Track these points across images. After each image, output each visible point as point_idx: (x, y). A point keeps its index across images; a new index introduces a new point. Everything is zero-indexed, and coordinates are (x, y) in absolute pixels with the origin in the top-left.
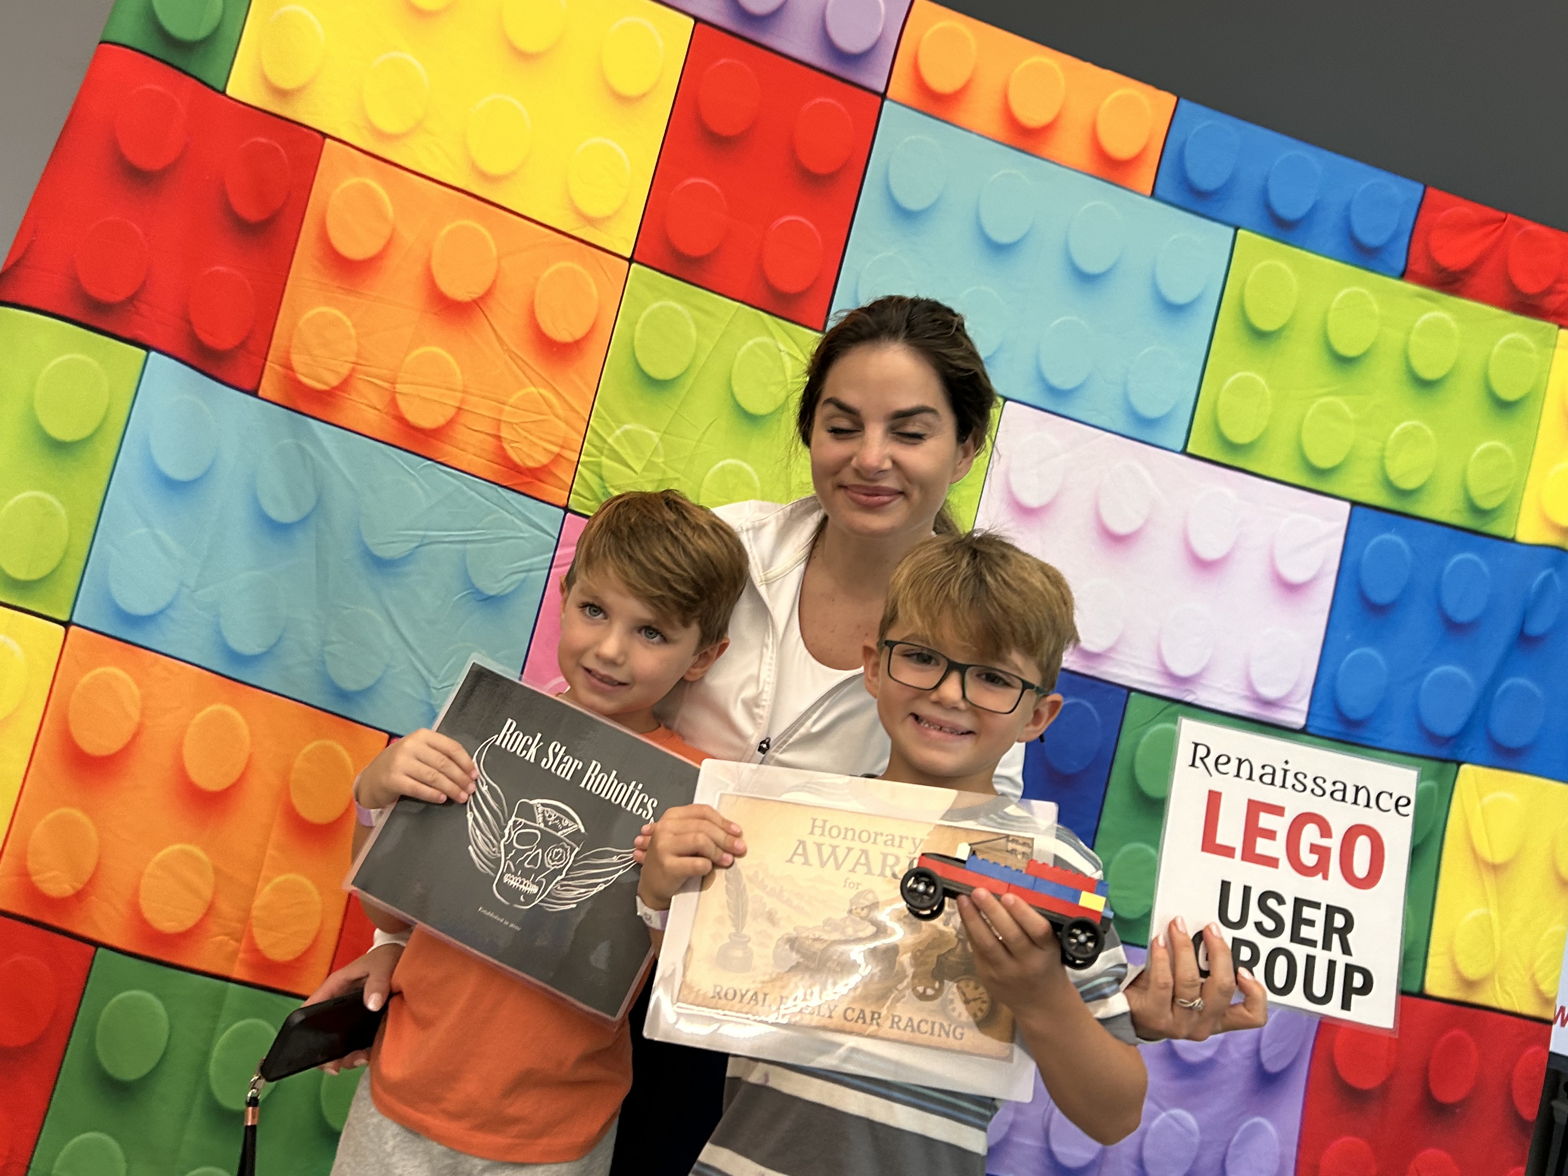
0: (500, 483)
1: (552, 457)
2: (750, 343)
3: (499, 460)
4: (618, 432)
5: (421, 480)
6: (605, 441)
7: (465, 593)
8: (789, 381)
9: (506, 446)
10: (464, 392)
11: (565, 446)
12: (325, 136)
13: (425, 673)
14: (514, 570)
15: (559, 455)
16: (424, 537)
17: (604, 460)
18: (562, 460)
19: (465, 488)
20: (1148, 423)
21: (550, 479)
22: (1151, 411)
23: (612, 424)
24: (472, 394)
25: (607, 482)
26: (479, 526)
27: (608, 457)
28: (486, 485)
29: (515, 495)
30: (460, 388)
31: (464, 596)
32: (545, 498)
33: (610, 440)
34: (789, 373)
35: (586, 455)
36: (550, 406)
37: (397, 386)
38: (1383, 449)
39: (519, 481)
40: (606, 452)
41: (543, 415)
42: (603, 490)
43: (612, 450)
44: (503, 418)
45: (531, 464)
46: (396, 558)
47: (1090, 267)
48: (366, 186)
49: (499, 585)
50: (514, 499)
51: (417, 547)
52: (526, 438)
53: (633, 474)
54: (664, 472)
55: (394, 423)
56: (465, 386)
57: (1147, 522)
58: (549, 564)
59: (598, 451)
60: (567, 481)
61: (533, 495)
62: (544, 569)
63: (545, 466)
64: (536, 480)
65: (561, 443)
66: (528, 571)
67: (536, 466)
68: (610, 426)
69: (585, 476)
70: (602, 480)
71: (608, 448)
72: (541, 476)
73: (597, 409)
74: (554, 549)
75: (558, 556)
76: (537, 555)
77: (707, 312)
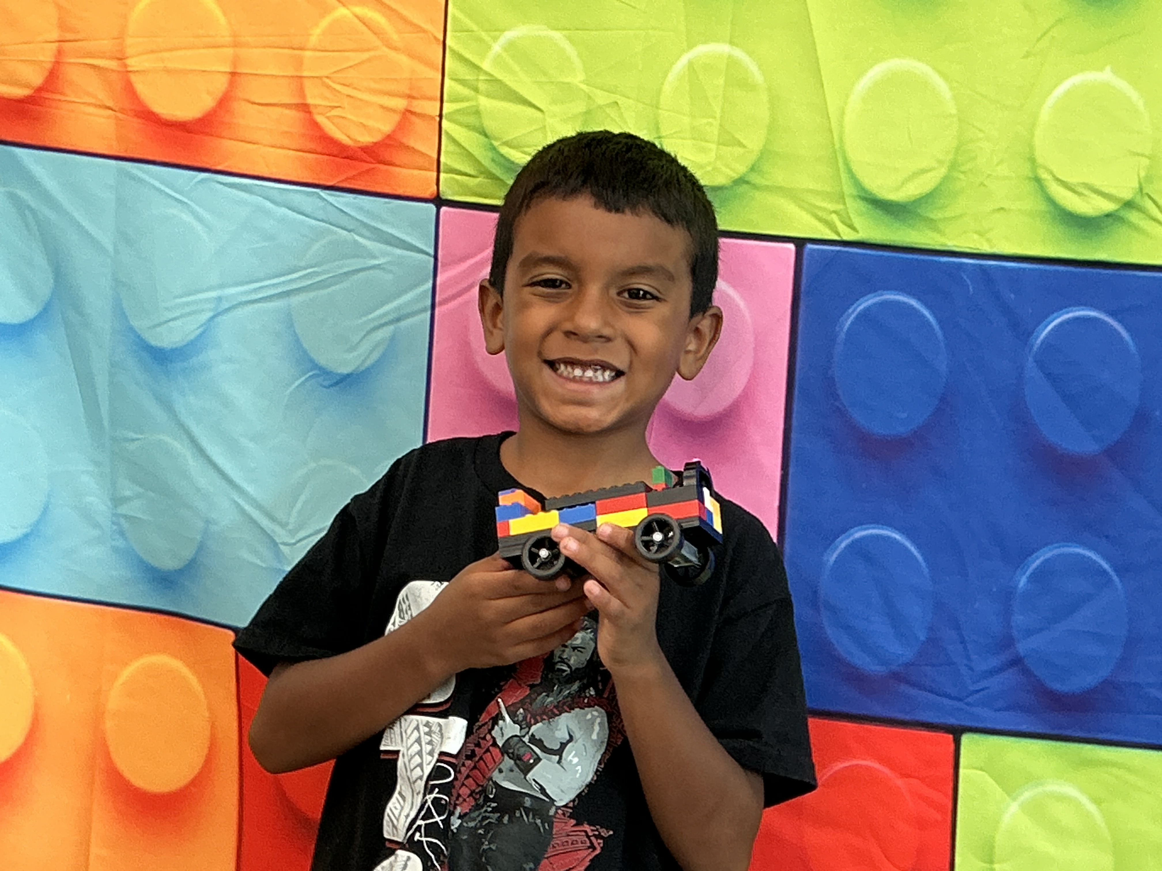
0: (322, 182)
1: (396, 118)
3: (312, 146)
4: (497, 48)
5: (197, 208)
6: (477, 68)
7: (303, 378)
9: (320, 119)
10: (236, 45)
11: (414, 95)
13: (265, 522)
14: (376, 323)
15: (408, 112)
16: (219, 299)
17: (484, 102)
18: (414, 118)
19: (268, 204)
21: (401, 157)
23: (484, 35)
24: (247, 45)
25: (496, 139)
26: (303, 264)
27: (488, 96)
28: (300, 191)
29: (350, 197)
30: (228, 39)
31: (303, 384)
32: (400, 192)
33: (486, 65)
35: (451, 101)
36: (376, 32)
37: (129, 62)
39: (352, 173)
40: (482, 86)
41: (368, 50)
42: (490, 154)
43: (493, 80)
44: (305, 74)
45: (366, 139)
46: (184, 343)
49: (355, 354)
50: (347, 204)
51: (213, 318)
52: (349, 96)
53: (538, 114)
54: (590, 97)
55: (136, 123)
56: (235, 35)
58: (429, 302)
59: (469, 87)
60: (429, 153)
61: (379, 190)
62: (423, 310)
63: (389, 137)
64: (380, 163)
65: (408, 92)
66: (398, 320)
67: (375, 140)
68: (480, 40)
69: (457, 137)
70: (486, 135)
71: (487, 80)
72: (387, 155)
73: (454, 17)
74: (431, 274)
75: (441, 284)
76: (405, 291)
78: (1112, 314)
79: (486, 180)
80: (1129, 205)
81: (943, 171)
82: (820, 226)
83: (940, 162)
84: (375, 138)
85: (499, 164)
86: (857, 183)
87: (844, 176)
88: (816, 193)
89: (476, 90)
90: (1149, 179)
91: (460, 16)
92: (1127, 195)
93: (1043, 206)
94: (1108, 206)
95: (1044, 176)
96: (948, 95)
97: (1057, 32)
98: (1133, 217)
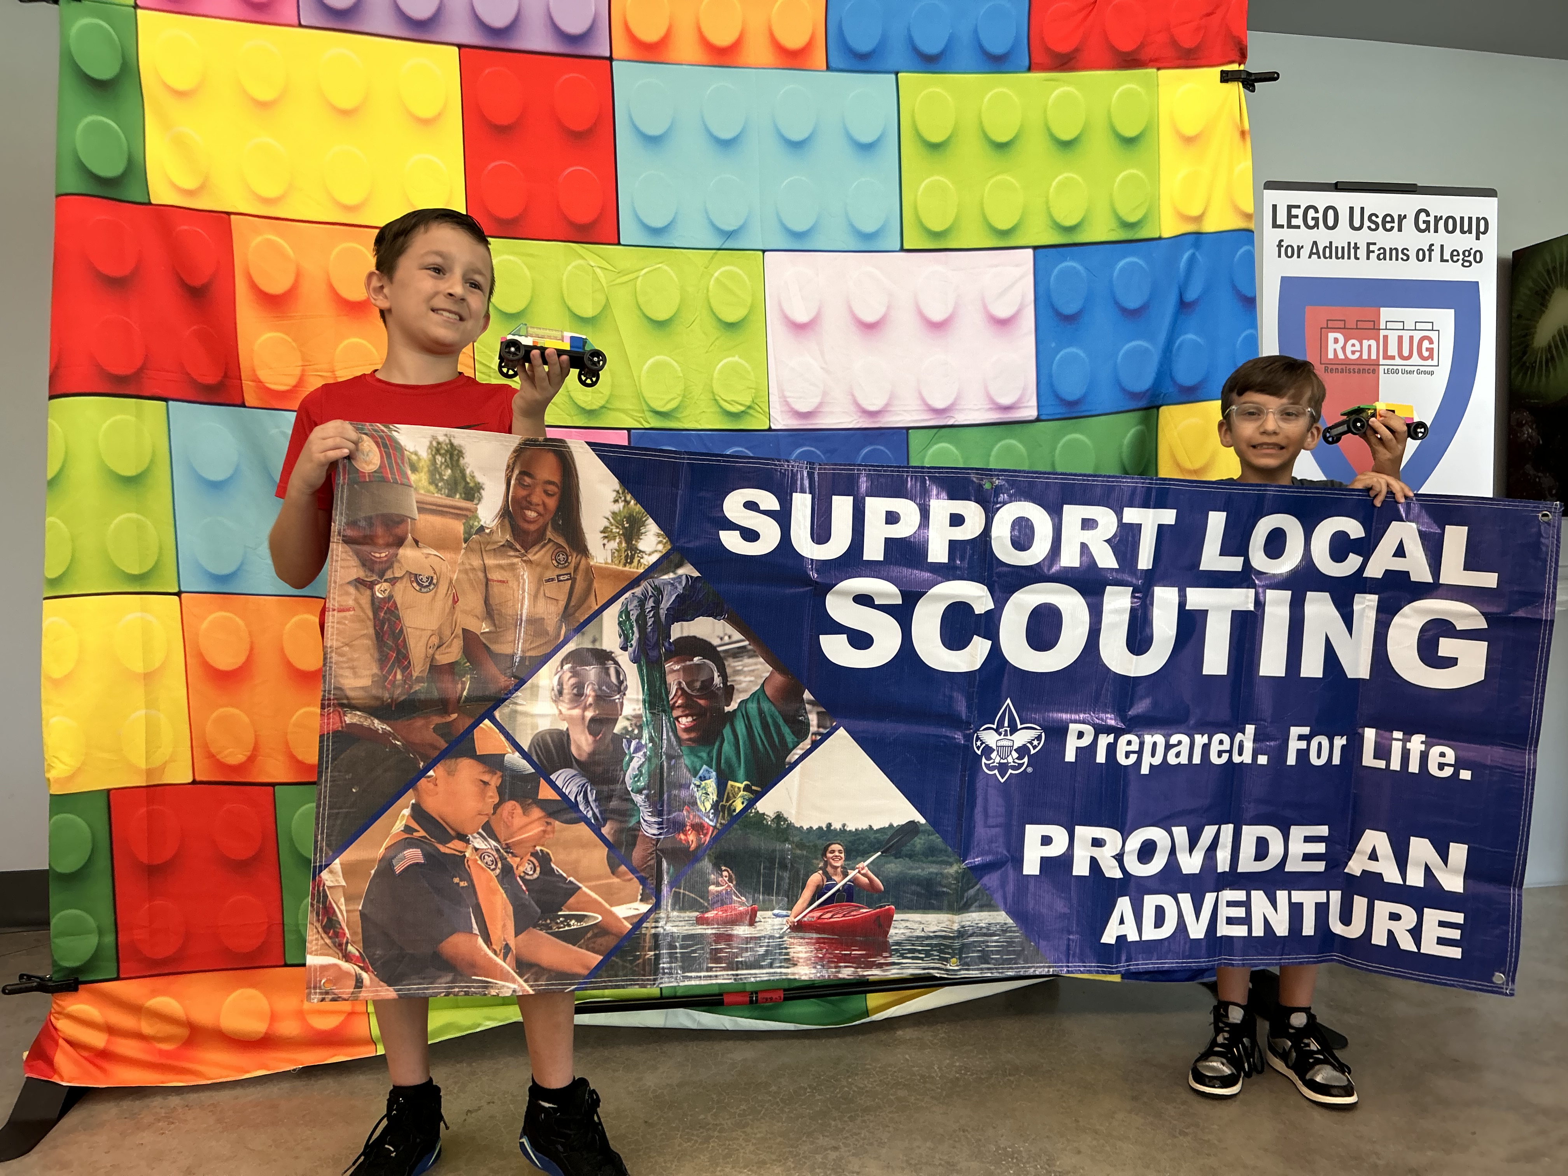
2: (569, 268)
6: (490, 367)
8: (605, 285)
12: (229, 214)
20: (869, 237)
22: (869, 227)
23: (491, 354)
34: (603, 281)
38: (1047, 202)
40: (492, 374)
47: (796, 136)
48: (268, 240)
57: (889, 308)
68: (489, 356)
77: (532, 255)
78: (746, 448)
80: (749, 407)
81: (680, 398)
82: (636, 423)
83: (679, 395)
86: (648, 405)
87: (643, 403)
88: (632, 410)
89: (490, 376)
90: (756, 397)
92: (748, 404)
93: (718, 409)
94: (743, 408)
95: (718, 398)
96: (679, 369)
97: (717, 343)
98: (751, 411)
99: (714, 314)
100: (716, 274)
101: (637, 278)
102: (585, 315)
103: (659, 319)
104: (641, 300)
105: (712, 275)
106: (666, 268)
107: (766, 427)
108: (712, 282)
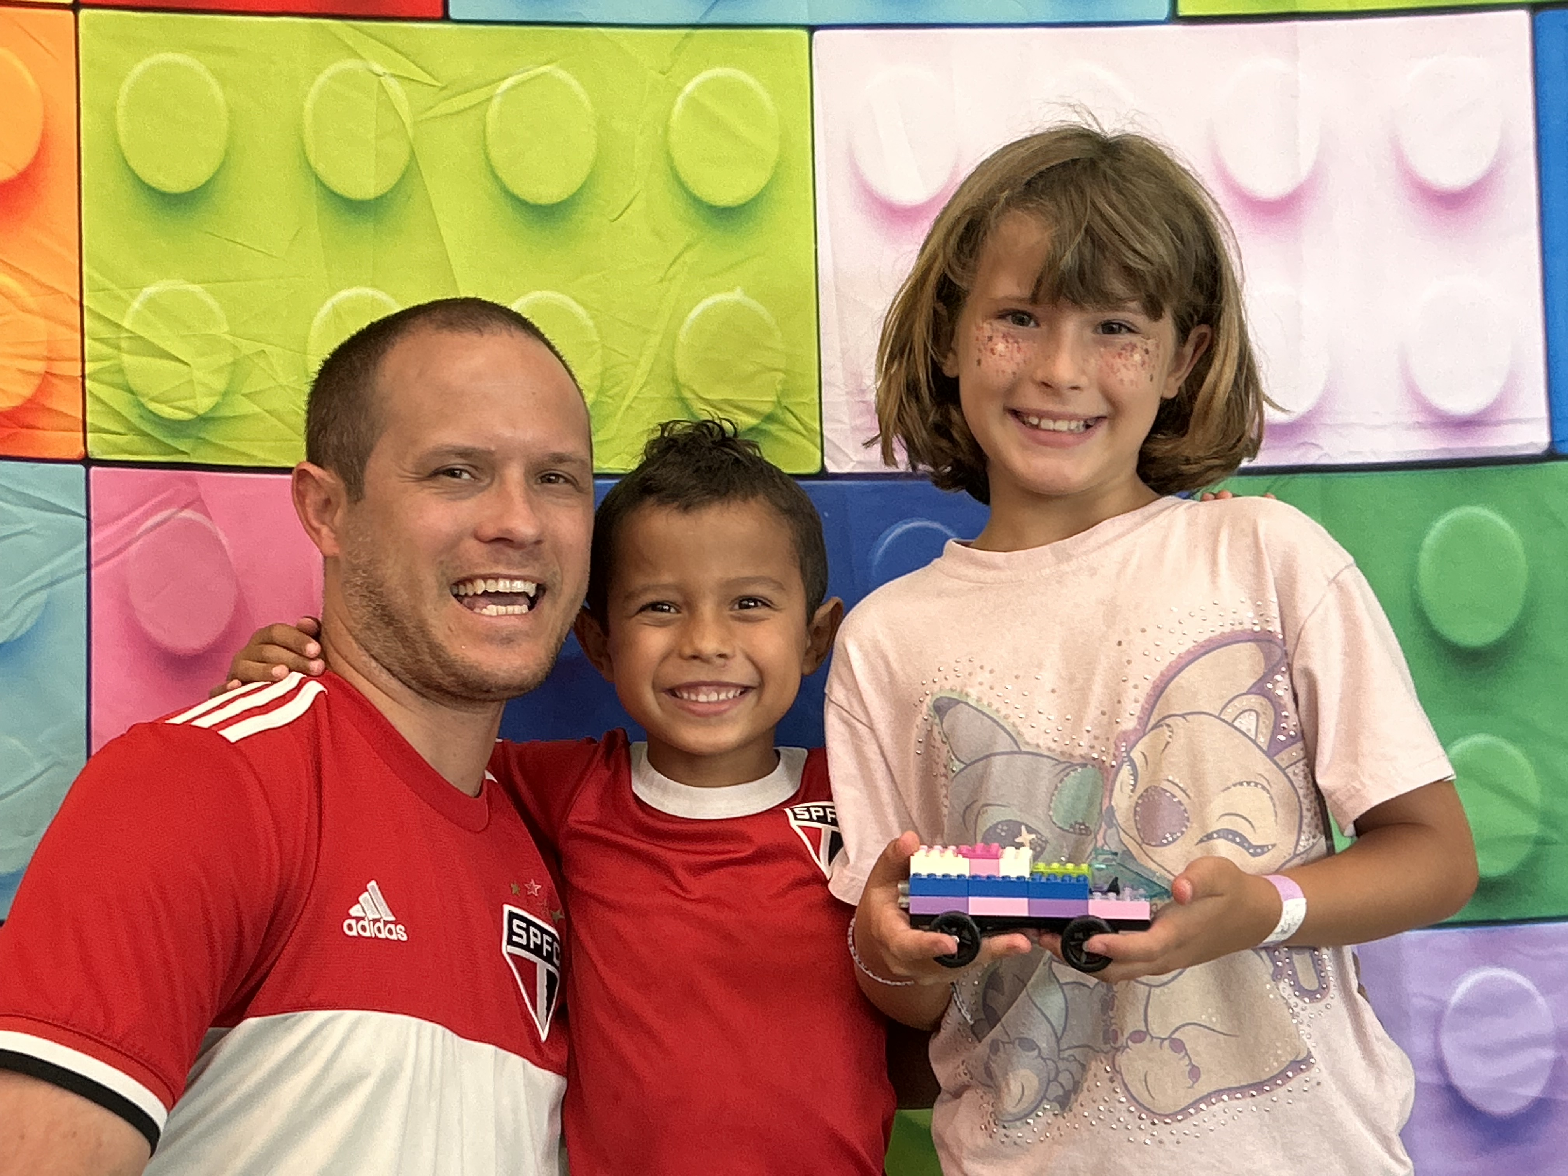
1: (37, 381)
2: (321, 79)
4: (136, 305)
6: (119, 326)
8: (408, 121)
11: (54, 355)
14: (29, 590)
15: (48, 375)
17: (127, 359)
18: (55, 381)
21: (44, 420)
23: (123, 294)
25: (143, 396)
27: (130, 353)
32: (46, 455)
33: (126, 324)
34: (404, 110)
35: (93, 360)
36: (11, 298)
40: (124, 344)
42: (137, 411)
43: (135, 337)
45: (5, 404)
49: (8, 622)
53: (184, 368)
54: (235, 347)
58: (84, 564)
59: (111, 346)
60: (73, 414)
61: (24, 454)
62: (79, 572)
63: (30, 401)
64: (22, 427)
65: (45, 353)
66: (52, 584)
67: (14, 405)
68: (117, 298)
69: (102, 396)
70: (132, 392)
71: (130, 338)
72: (29, 419)
73: (89, 278)
74: (85, 535)
75: (97, 544)
76: (58, 554)
77: (229, 51)
79: (136, 438)
80: (770, 418)
84: (17, 402)
85: (149, 421)
89: (118, 348)
91: (97, 275)
92: (767, 409)
94: (753, 421)
95: (688, 394)
96: (591, 323)
97: (688, 257)
98: (773, 428)
99: (682, 185)
100: (689, 88)
101: (489, 100)
102: (357, 194)
103: (544, 201)
104: (498, 155)
105: (680, 89)
106: (562, 74)
107: (814, 469)
108: (678, 107)
